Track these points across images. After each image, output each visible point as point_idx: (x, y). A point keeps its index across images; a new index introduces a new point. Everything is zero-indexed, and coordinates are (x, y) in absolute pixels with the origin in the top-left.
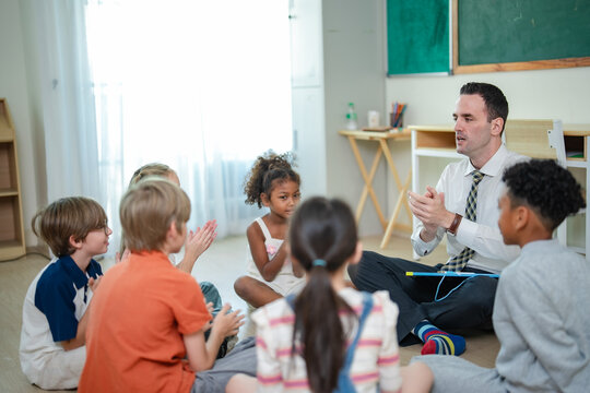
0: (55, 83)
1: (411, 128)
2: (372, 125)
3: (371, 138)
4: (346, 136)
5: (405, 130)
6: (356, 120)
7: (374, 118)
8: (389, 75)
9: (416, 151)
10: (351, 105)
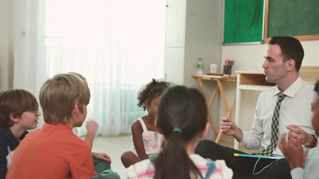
0: (24, 33)
1: (237, 73)
2: (212, 72)
3: (211, 78)
4: (196, 78)
5: (232, 75)
6: (203, 68)
7: (214, 67)
8: (224, 44)
9: (239, 87)
10: (200, 59)
